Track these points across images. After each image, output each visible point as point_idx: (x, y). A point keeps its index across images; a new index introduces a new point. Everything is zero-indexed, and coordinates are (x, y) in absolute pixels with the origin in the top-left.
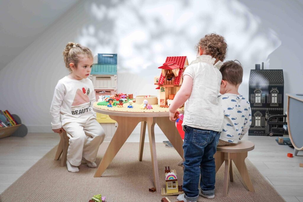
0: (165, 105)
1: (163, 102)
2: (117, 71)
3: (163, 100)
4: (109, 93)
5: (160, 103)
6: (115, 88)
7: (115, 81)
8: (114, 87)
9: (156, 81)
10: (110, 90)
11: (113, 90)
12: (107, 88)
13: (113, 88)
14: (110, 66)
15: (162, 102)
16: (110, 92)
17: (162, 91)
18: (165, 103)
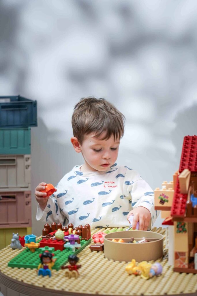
0: (187, 266)
1: (184, 260)
2: (30, 145)
3: (183, 254)
4: (13, 200)
5: (175, 263)
6: (27, 187)
7: (26, 170)
8: (23, 186)
9: (159, 200)
10: (14, 193)
11: (22, 193)
12: (8, 188)
13: (21, 187)
14: (14, 132)
15: (179, 259)
16: (14, 197)
17: (180, 232)
18: (187, 261)
